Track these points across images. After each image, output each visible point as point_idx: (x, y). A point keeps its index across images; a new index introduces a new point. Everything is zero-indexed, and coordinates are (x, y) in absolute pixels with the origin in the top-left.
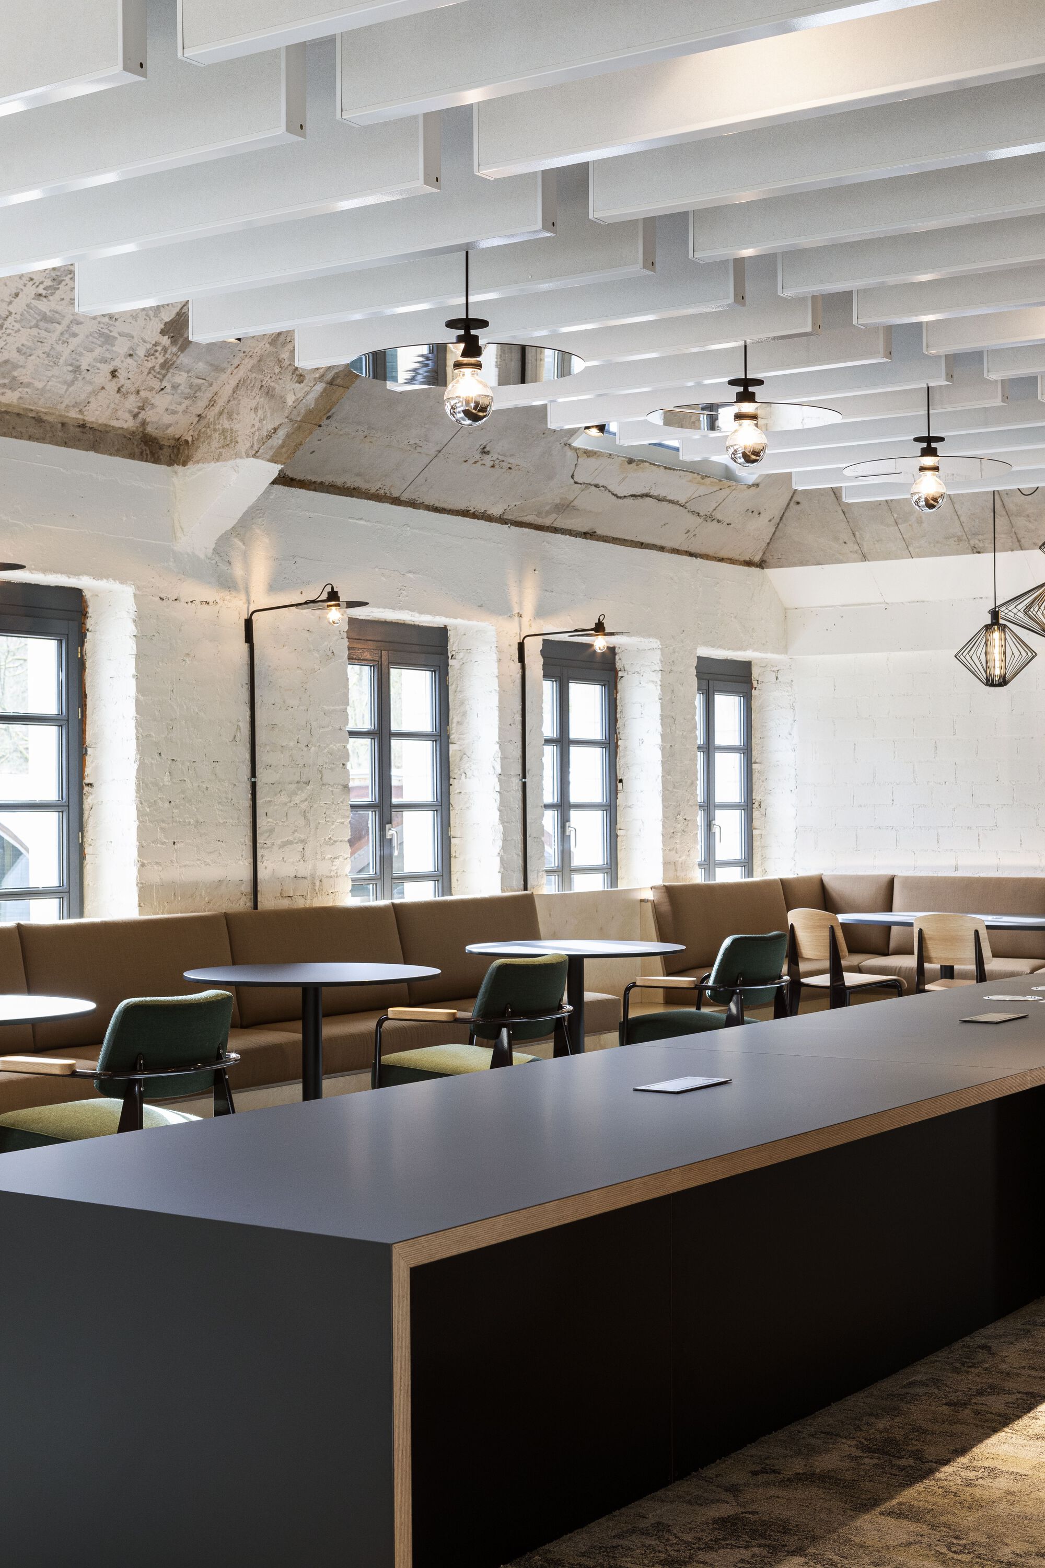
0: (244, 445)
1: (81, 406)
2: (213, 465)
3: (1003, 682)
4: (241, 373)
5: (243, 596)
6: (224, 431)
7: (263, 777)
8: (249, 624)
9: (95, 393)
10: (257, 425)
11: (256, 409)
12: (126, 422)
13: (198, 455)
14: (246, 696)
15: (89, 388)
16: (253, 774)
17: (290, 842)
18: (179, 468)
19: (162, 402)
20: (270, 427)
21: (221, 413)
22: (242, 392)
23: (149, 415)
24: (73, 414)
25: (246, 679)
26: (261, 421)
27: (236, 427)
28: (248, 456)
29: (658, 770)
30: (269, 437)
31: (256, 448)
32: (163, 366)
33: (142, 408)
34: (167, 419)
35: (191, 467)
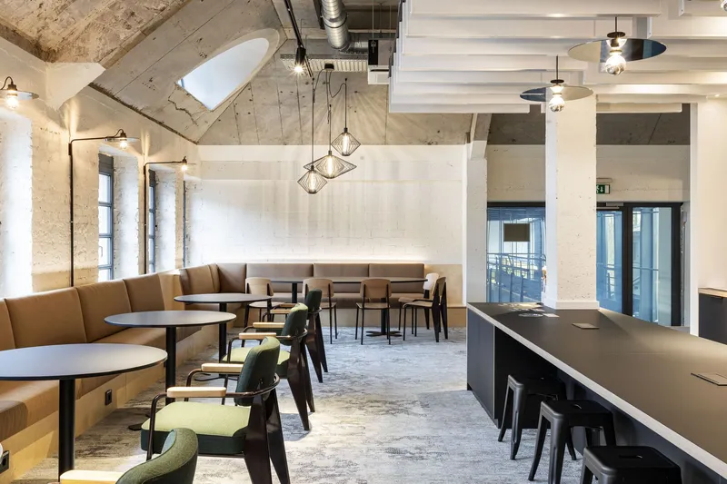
0: (92, 56)
1: (18, 20)
2: (72, 64)
3: (315, 192)
4: (90, 20)
5: (68, 132)
6: (79, 48)
7: (75, 222)
8: (70, 146)
9: (28, 14)
10: (101, 47)
11: (100, 39)
12: (33, 35)
13: (62, 58)
14: (69, 181)
15: (27, 11)
16: (72, 219)
17: (81, 252)
18: (49, 64)
19: (53, 26)
20: (109, 48)
21: (78, 38)
22: (90, 30)
23: (45, 33)
24: (14, 24)
25: (69, 173)
26: (104, 45)
27: (87, 46)
28: (95, 61)
29: (174, 222)
30: (108, 53)
31: (100, 58)
32: (62, 7)
33: (43, 28)
34: (51, 36)
35: (57, 64)
